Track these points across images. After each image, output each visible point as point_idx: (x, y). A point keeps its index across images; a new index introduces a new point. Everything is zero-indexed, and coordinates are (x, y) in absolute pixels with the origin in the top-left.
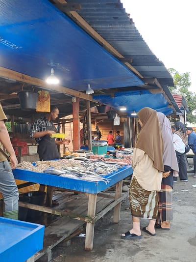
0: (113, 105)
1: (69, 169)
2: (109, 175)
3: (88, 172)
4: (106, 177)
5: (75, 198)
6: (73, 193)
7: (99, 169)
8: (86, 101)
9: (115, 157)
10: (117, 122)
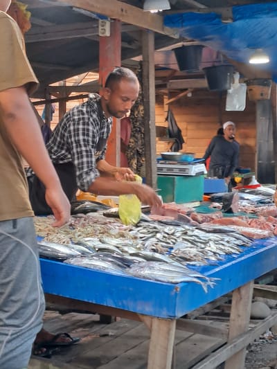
0: (228, 46)
1: (89, 244)
2: (214, 266)
3: (150, 253)
4: (204, 270)
5: (104, 332)
6: (97, 317)
7: (183, 247)
8: (142, 32)
9: (230, 211)
10: (236, 101)
